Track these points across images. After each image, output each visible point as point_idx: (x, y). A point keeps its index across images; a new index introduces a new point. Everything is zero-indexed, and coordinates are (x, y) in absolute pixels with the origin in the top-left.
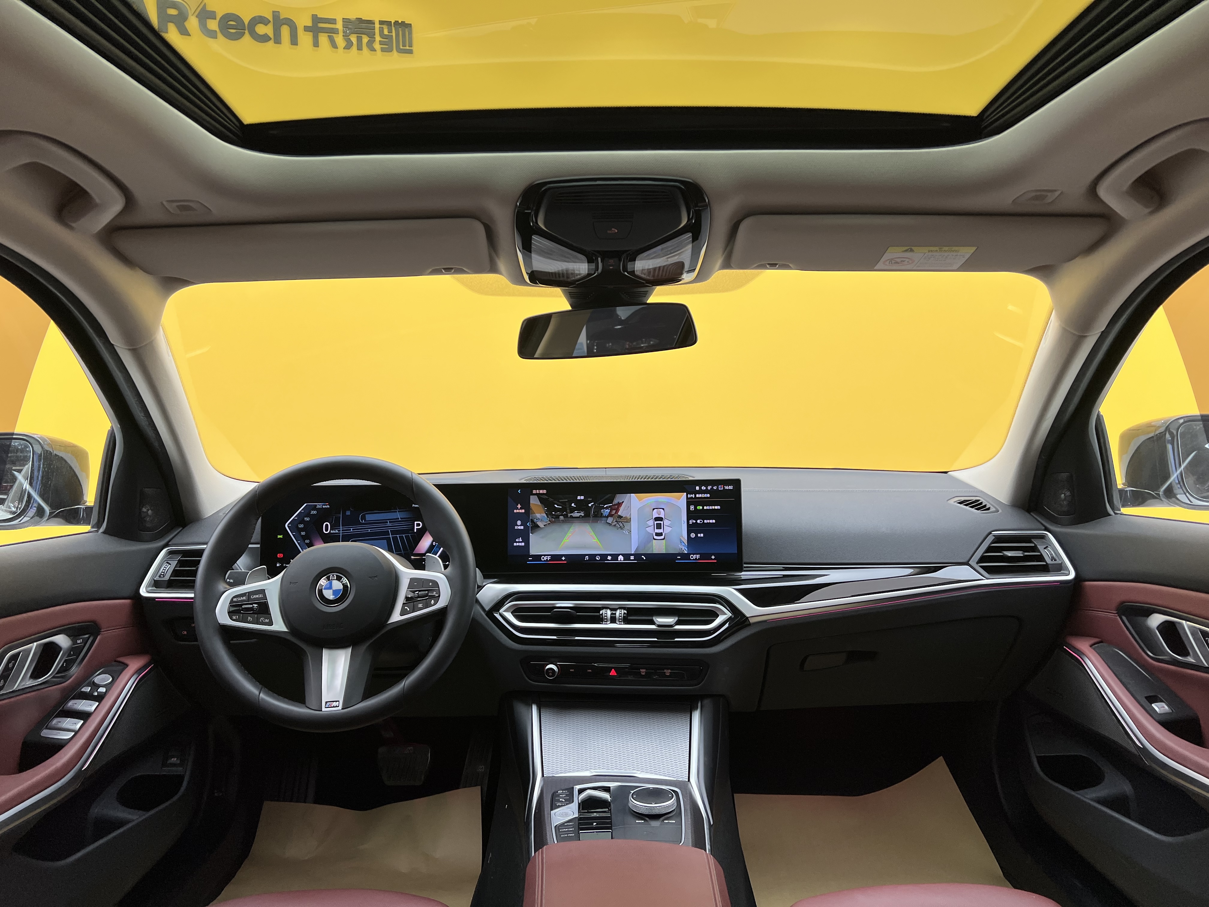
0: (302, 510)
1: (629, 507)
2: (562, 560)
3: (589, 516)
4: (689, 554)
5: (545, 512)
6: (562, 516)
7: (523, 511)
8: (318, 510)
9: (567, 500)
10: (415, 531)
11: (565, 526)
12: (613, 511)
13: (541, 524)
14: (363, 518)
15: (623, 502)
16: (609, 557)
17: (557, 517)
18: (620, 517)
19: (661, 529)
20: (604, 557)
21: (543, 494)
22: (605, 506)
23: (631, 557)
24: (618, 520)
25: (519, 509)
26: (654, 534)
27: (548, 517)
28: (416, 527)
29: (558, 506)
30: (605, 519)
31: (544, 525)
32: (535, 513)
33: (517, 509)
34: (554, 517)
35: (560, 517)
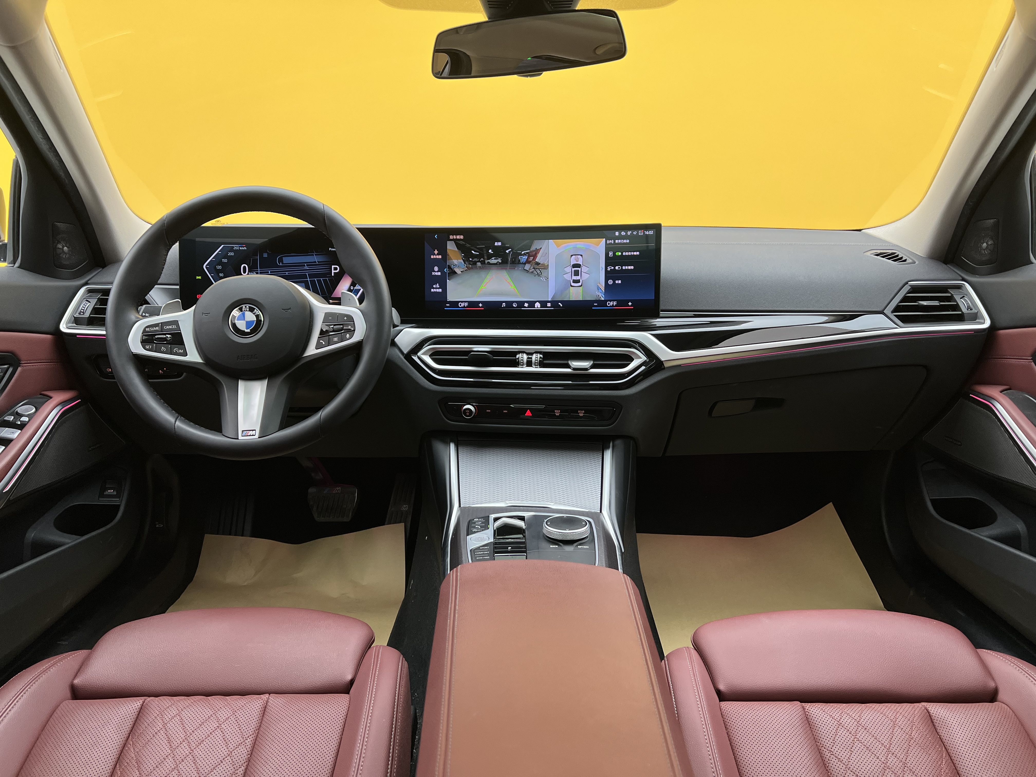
0: (219, 251)
1: (547, 254)
2: (479, 307)
3: (507, 263)
4: (605, 301)
5: (462, 258)
6: (480, 263)
7: (440, 257)
8: (235, 251)
9: (484, 246)
10: (333, 275)
11: (483, 273)
12: (531, 258)
13: (458, 271)
14: (281, 260)
15: (541, 248)
16: (525, 304)
17: (475, 263)
18: (538, 264)
19: (579, 276)
20: (521, 304)
21: (460, 240)
22: (523, 253)
23: (548, 304)
24: (535, 267)
25: (436, 255)
26: (572, 281)
27: (465, 263)
28: (333, 271)
29: (475, 252)
30: (523, 265)
31: (461, 272)
32: (452, 260)
33: (434, 254)
34: (472, 263)
35: (478, 263)
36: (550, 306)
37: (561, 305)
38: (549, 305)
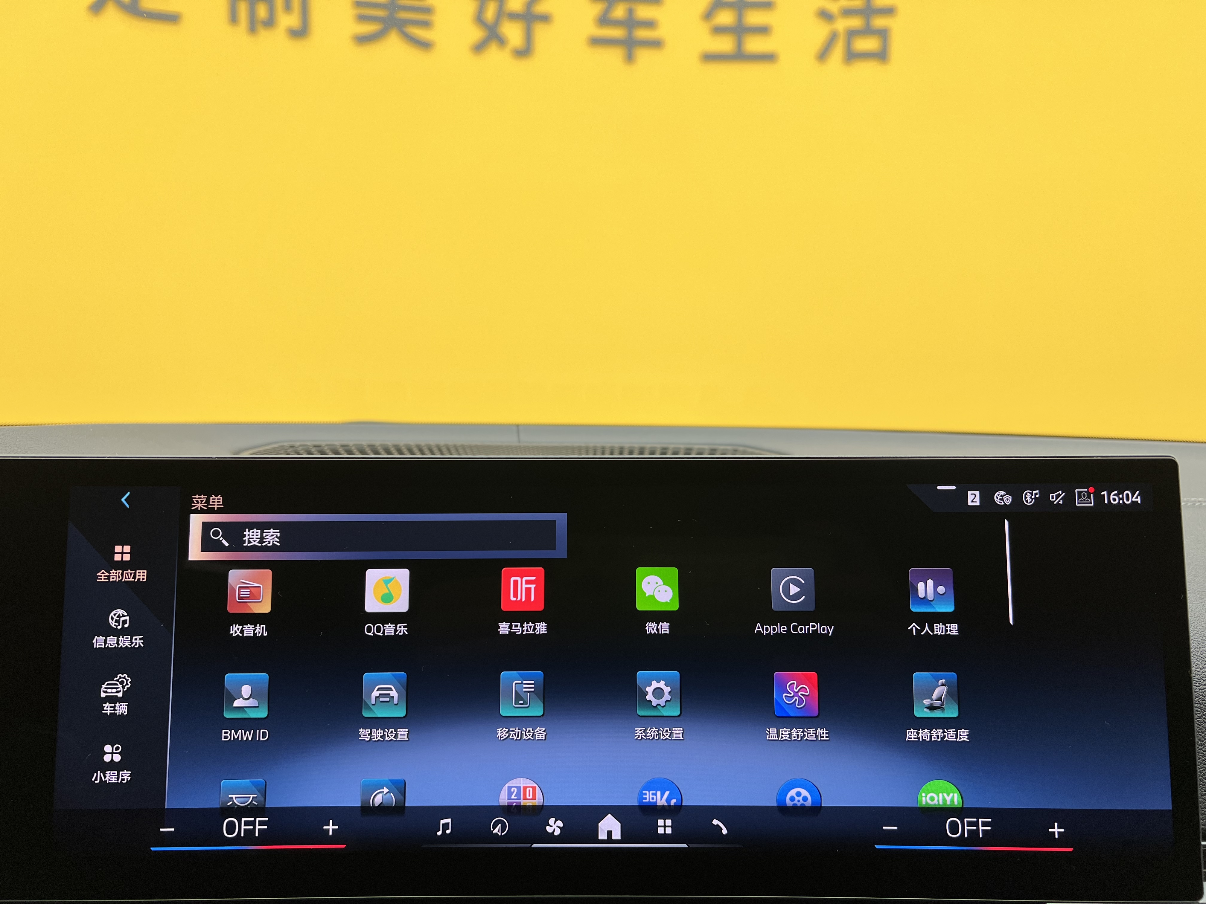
2: (324, 837)
20: (528, 820)
23: (659, 821)
36: (669, 831)
37: (725, 831)
38: (664, 826)
